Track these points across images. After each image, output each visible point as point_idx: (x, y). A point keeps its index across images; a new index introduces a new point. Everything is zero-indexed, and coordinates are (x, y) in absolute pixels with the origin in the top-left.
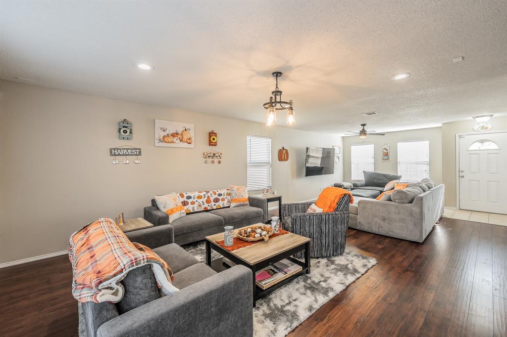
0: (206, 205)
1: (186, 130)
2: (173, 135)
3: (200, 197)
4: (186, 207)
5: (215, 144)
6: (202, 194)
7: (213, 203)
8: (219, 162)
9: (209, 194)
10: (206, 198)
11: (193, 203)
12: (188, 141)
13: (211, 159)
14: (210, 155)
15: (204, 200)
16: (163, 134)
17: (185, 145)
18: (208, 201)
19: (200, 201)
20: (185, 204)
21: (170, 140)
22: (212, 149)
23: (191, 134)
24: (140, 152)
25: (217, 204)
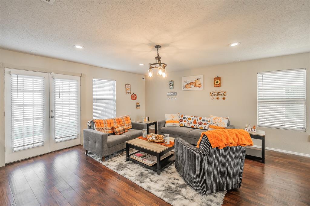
0: (193, 125)
1: (197, 79)
2: (190, 84)
3: (190, 119)
4: (181, 123)
5: (219, 86)
6: (191, 118)
7: (198, 125)
8: (224, 98)
9: (196, 118)
10: (193, 120)
11: (185, 121)
12: (199, 86)
13: (216, 97)
14: (215, 93)
15: (192, 121)
16: (186, 84)
17: (198, 88)
18: (195, 122)
19: (189, 121)
20: (181, 120)
21: (189, 87)
22: (218, 89)
23: (201, 81)
24: (177, 94)
25: (200, 126)
